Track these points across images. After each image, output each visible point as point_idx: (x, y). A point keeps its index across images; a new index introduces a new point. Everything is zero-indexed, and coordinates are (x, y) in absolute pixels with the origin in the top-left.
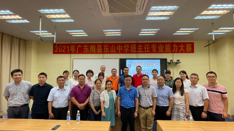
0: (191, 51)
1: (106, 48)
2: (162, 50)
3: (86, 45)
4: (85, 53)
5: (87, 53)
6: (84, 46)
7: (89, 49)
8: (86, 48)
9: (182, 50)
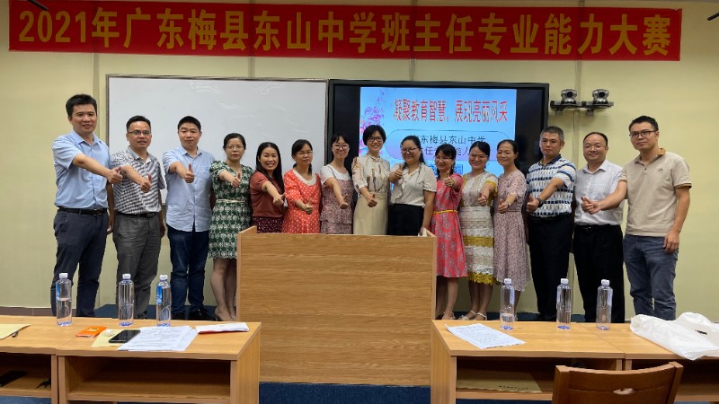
1: (264, 27)
2: (528, 44)
3: (172, 12)
4: (163, 50)
5: (177, 50)
6: (160, 16)
7: (183, 30)
8: (172, 23)
9: (624, 44)
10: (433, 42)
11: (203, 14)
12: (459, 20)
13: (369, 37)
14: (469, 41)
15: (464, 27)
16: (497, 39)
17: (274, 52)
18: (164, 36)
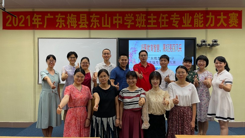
0: (237, 26)
1: (94, 19)
2: (188, 24)
3: (61, 15)
4: (58, 28)
5: (63, 28)
6: (56, 16)
7: (65, 21)
8: (61, 19)
9: (222, 23)
10: (154, 24)
11: (72, 15)
12: (163, 16)
13: (132, 22)
14: (167, 23)
15: (165, 18)
16: (177, 22)
17: (98, 28)
18: (58, 24)
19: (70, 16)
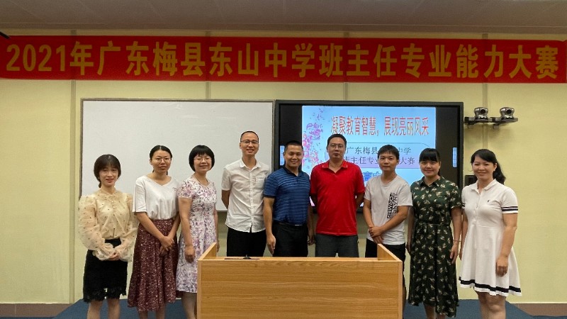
0: (554, 77)
1: (219, 56)
2: (443, 69)
3: (139, 44)
4: (132, 77)
5: (144, 77)
6: (128, 48)
7: (148, 59)
8: (139, 54)
9: (520, 70)
10: (363, 68)
11: (166, 45)
12: (385, 50)
13: (308, 63)
14: (393, 67)
15: (388, 55)
16: (417, 65)
17: (227, 77)
18: (132, 65)
19: (161, 47)
